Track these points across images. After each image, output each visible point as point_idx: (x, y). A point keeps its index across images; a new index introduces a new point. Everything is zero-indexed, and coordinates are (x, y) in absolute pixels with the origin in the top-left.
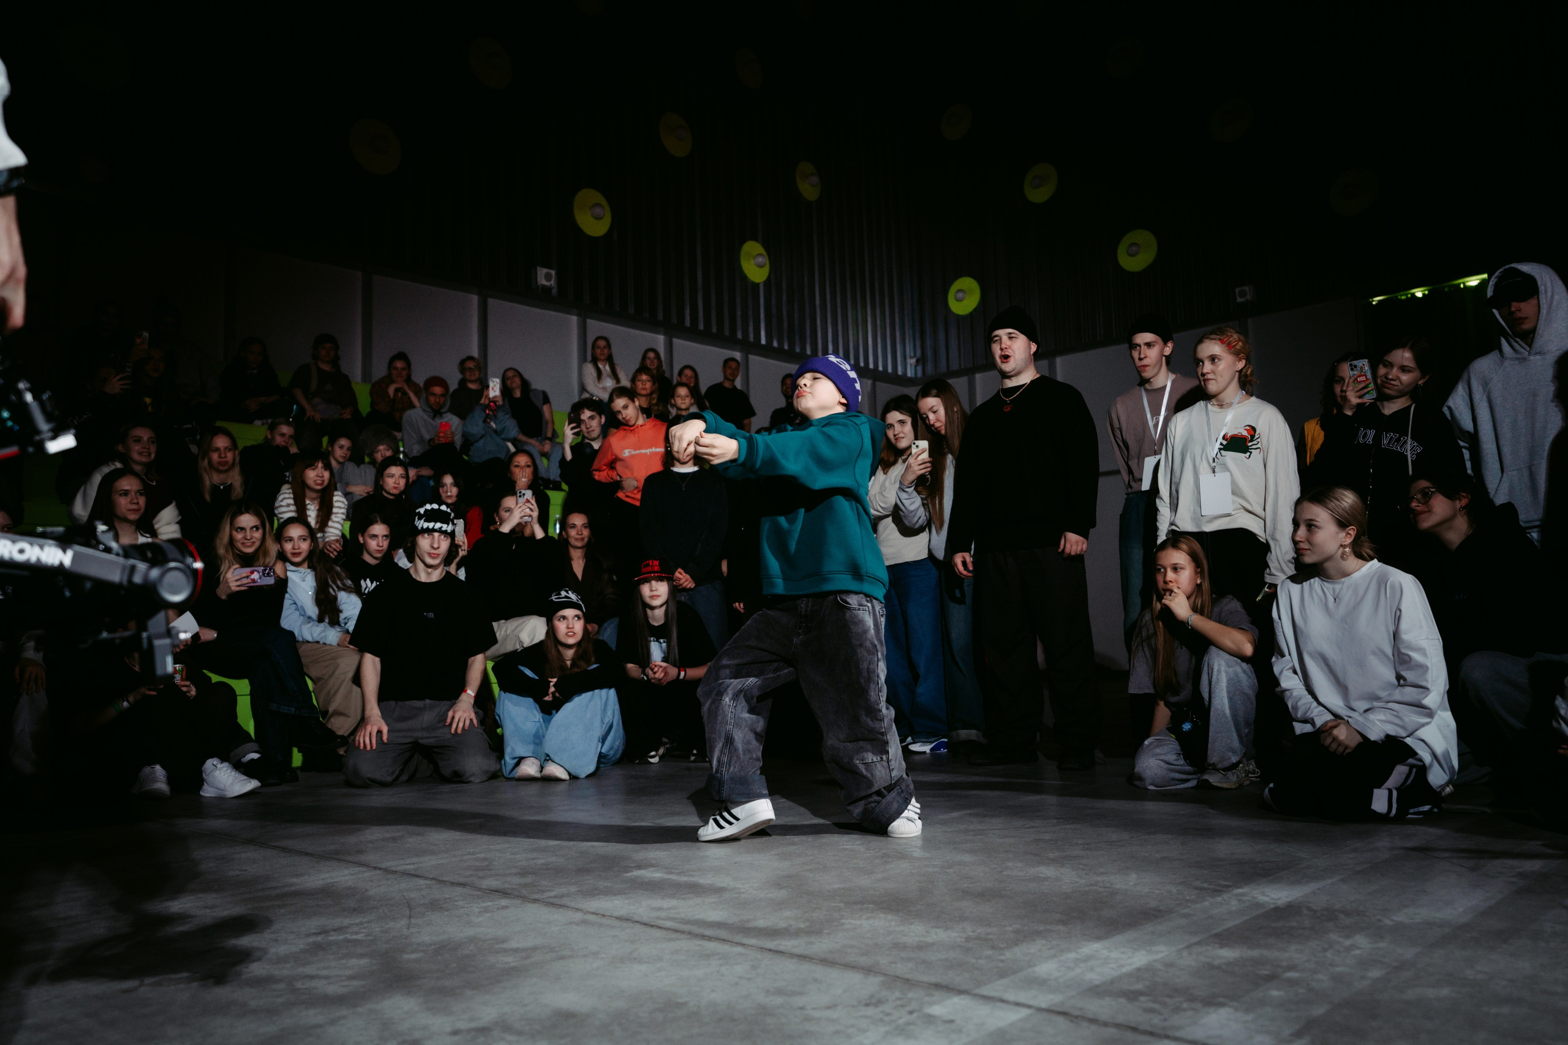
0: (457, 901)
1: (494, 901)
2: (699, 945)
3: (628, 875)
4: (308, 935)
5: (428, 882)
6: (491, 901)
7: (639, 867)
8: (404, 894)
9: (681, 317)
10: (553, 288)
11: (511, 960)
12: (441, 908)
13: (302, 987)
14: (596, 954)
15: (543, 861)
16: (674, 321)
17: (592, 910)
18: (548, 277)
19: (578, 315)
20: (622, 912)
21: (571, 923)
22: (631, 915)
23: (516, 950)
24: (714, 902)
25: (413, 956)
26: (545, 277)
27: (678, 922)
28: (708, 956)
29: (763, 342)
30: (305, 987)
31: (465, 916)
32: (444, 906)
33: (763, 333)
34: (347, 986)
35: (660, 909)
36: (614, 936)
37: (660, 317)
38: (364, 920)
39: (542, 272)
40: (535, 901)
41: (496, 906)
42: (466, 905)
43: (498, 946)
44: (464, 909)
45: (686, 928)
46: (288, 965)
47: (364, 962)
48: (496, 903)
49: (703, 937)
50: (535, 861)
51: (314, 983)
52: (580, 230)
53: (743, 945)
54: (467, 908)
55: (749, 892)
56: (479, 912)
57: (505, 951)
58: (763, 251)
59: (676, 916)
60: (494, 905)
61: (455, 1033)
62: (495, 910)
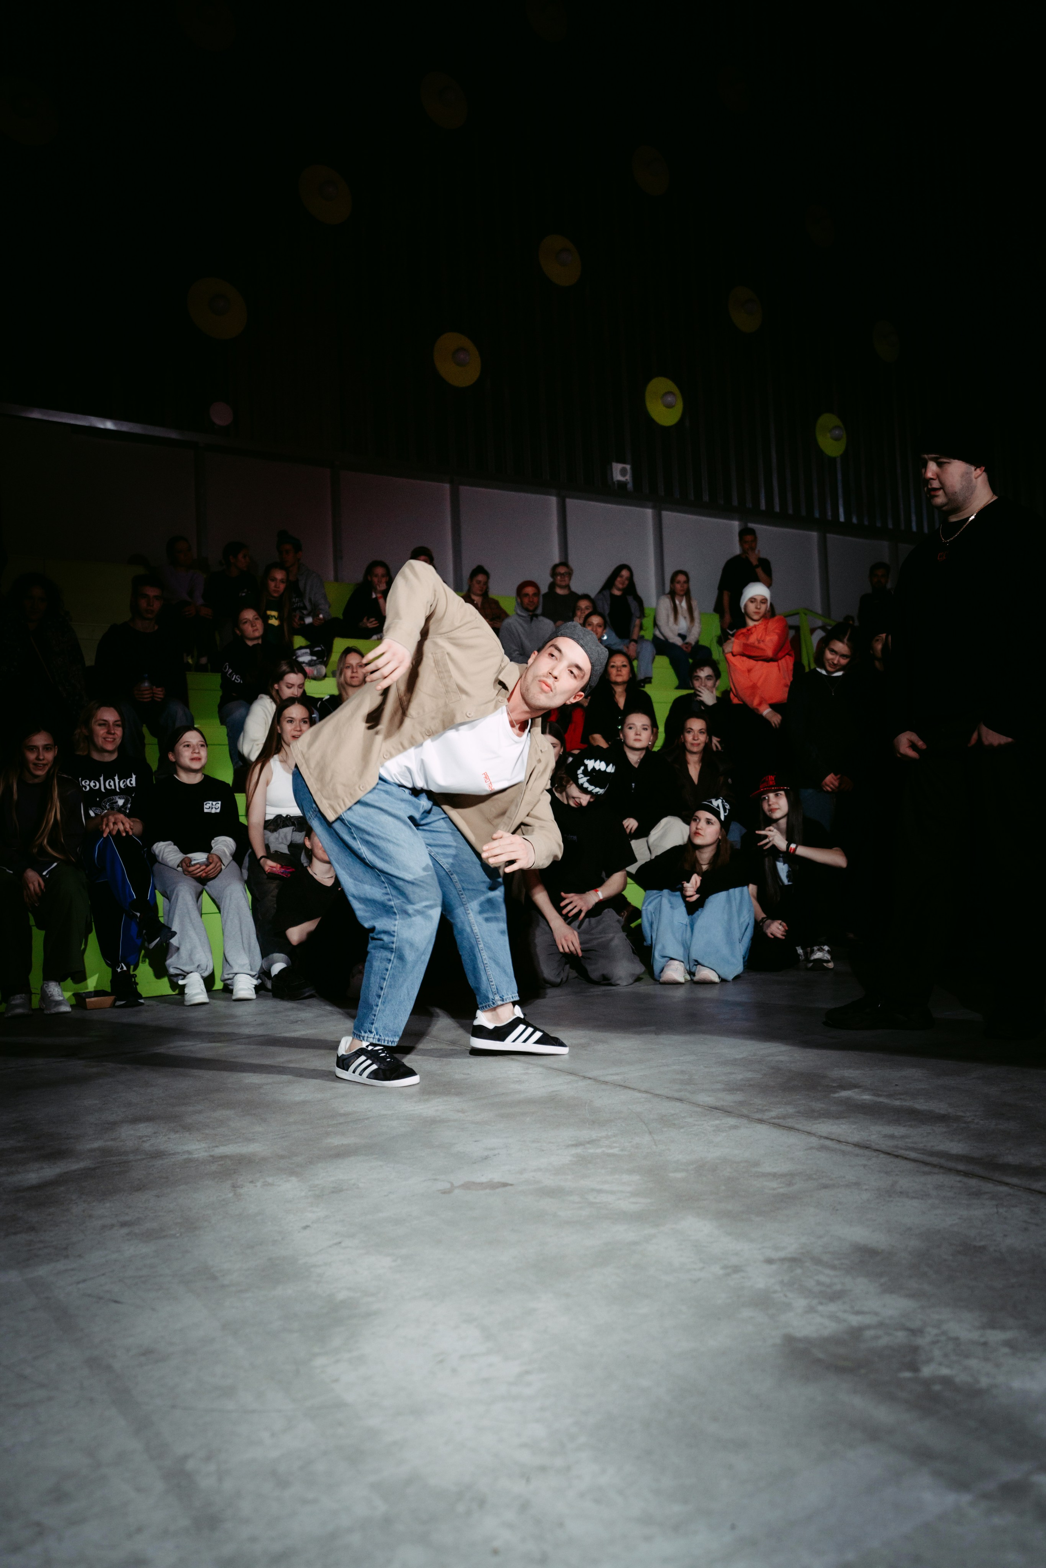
0: (684, 1117)
1: (721, 1120)
2: (960, 1181)
3: (836, 1095)
4: (568, 1146)
5: (644, 1095)
6: (717, 1119)
7: (843, 1087)
8: (630, 1107)
9: (756, 502)
10: (628, 482)
11: (774, 1186)
12: (674, 1124)
13: (594, 1200)
14: (857, 1184)
15: (740, 1077)
16: (749, 505)
17: (825, 1135)
18: (623, 472)
19: (653, 507)
20: (856, 1138)
21: (812, 1148)
22: (868, 1143)
23: (774, 1176)
24: (945, 1132)
25: (679, 1175)
26: (620, 473)
27: (920, 1153)
28: (978, 1194)
29: (842, 519)
30: (597, 1201)
31: (703, 1135)
32: (676, 1122)
33: (841, 510)
34: (636, 1203)
35: (892, 1137)
36: (865, 1166)
37: (735, 503)
38: (610, 1134)
39: (617, 467)
40: (761, 1121)
41: (727, 1126)
42: (696, 1123)
43: (754, 1170)
44: (696, 1127)
45: (934, 1160)
46: (569, 1177)
47: (636, 1178)
48: (723, 1121)
49: (958, 1172)
50: (734, 1076)
51: (603, 1198)
52: (652, 421)
53: (1007, 1184)
54: (698, 1125)
55: (976, 1121)
56: (714, 1131)
57: (764, 1175)
58: (840, 423)
59: (913, 1145)
60: (723, 1124)
61: (770, 1261)
62: (727, 1129)
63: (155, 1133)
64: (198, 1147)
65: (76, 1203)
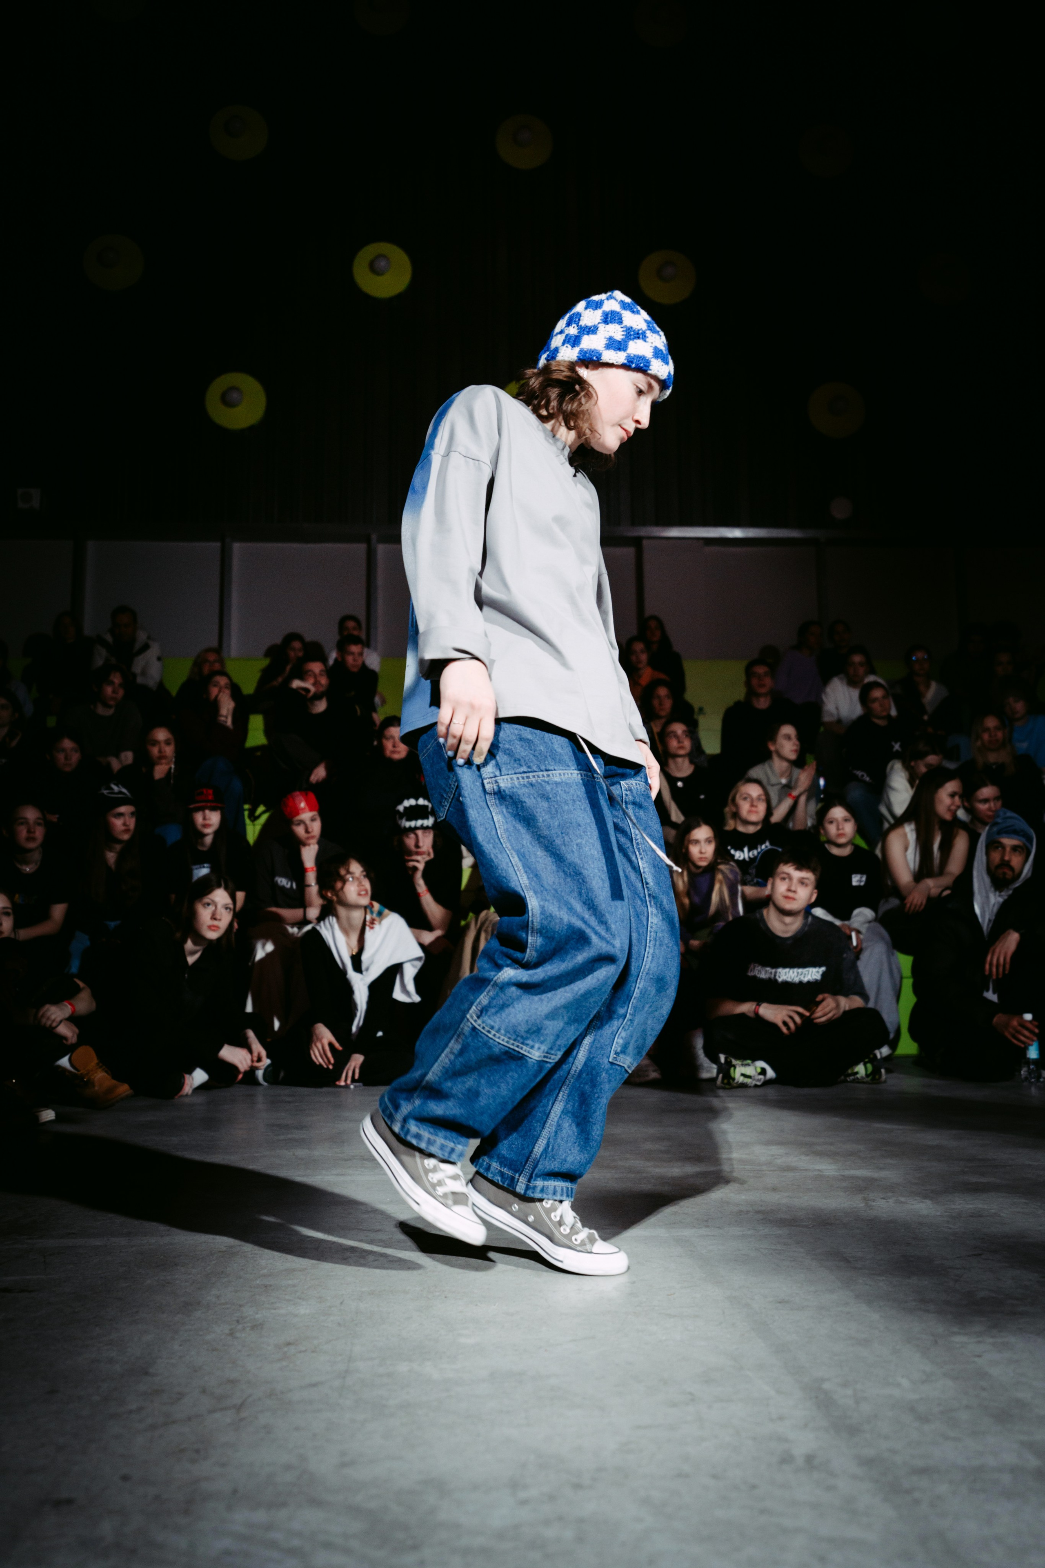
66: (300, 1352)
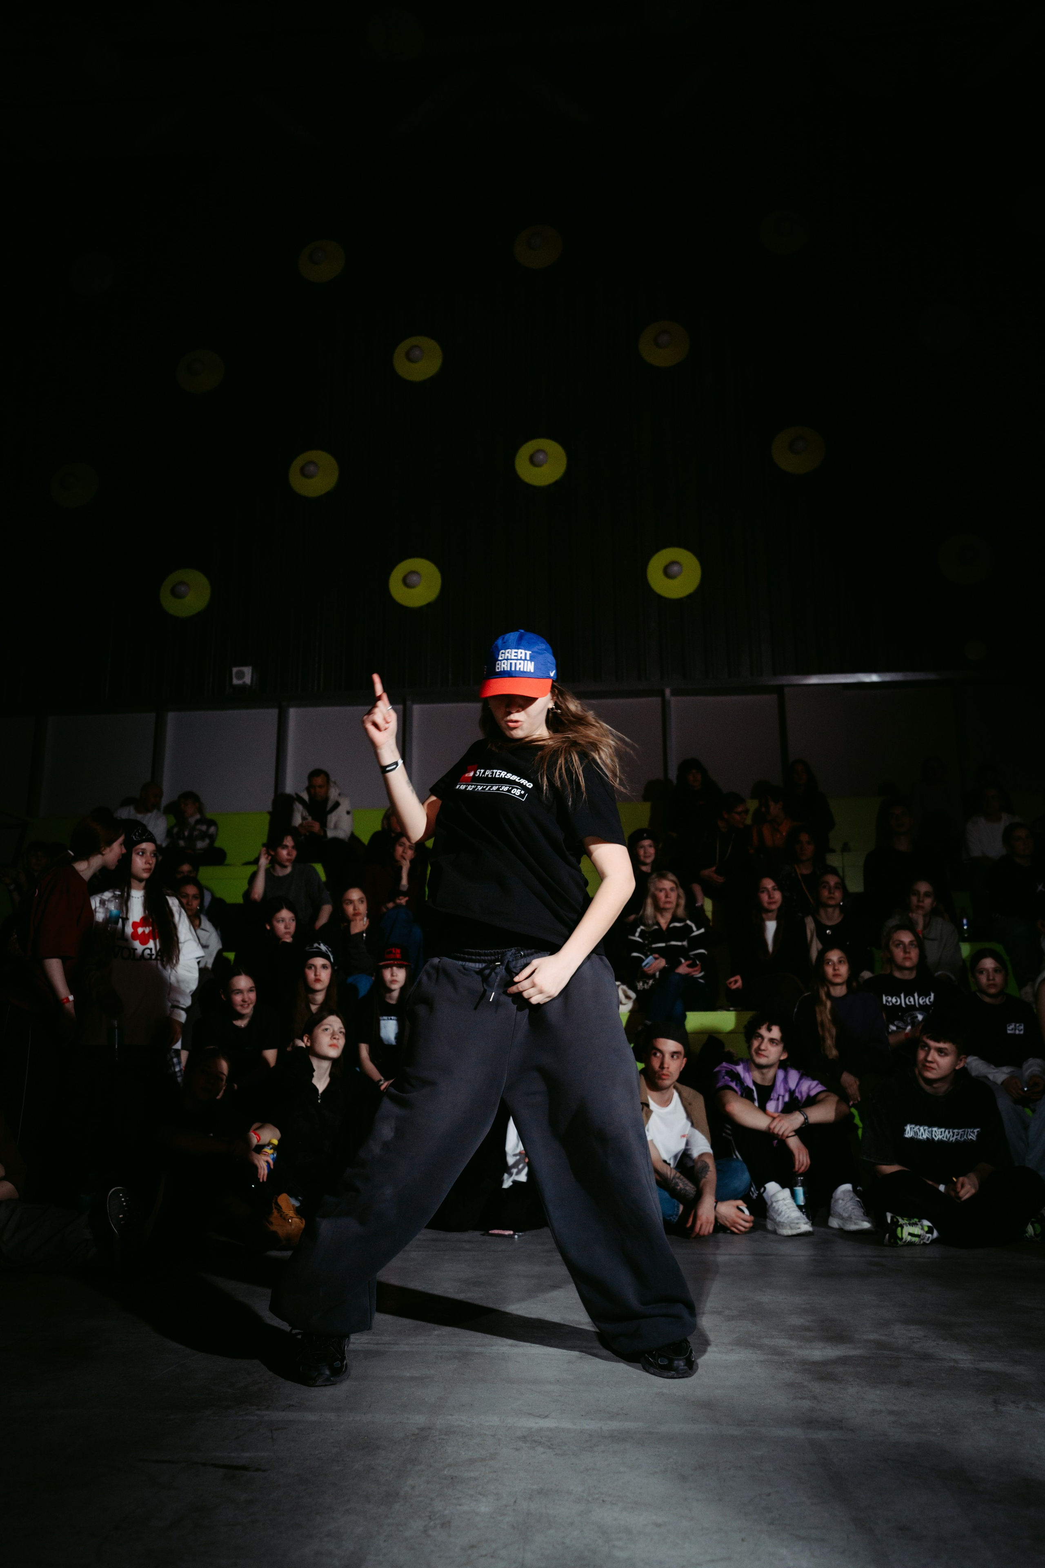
63: (925, 1336)
64: (965, 1358)
65: (852, 1384)
66: (482, 1556)
